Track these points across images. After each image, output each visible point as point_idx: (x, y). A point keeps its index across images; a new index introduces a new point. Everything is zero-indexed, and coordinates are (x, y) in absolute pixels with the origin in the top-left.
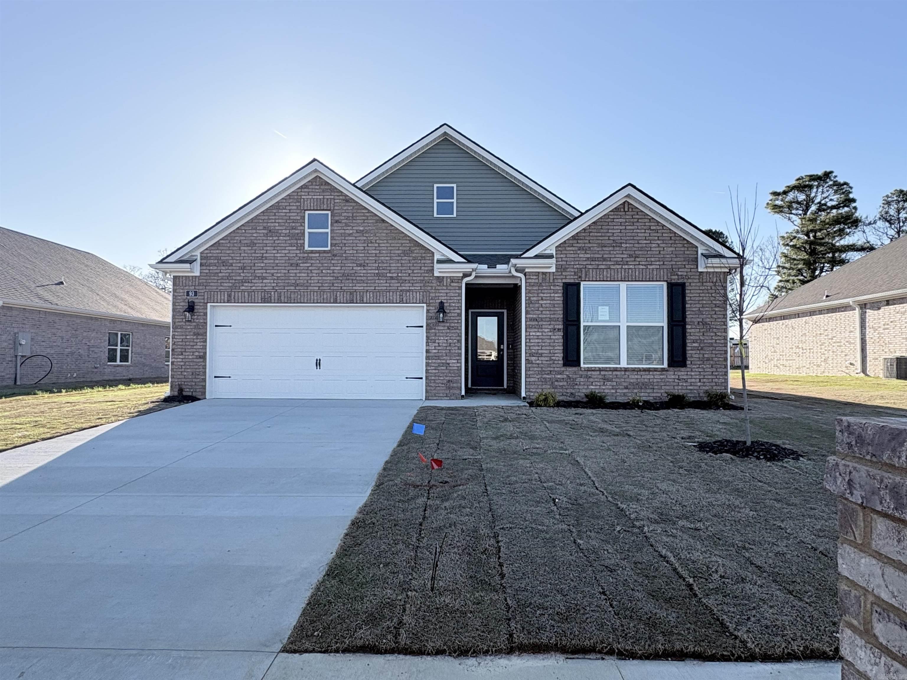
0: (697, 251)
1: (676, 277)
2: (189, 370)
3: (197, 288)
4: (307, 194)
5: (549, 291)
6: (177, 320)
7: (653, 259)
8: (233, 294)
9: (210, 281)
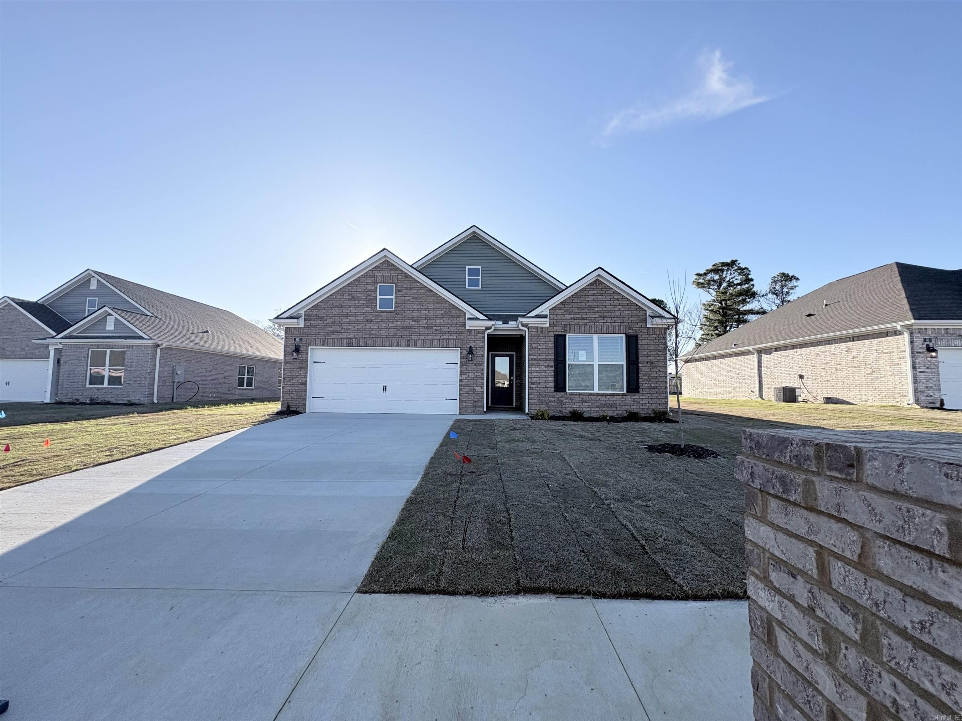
0: (646, 314)
1: (632, 331)
2: (295, 393)
3: (301, 336)
4: (379, 272)
5: (544, 340)
6: (287, 358)
7: (616, 319)
8: (326, 340)
9: (310, 331)
